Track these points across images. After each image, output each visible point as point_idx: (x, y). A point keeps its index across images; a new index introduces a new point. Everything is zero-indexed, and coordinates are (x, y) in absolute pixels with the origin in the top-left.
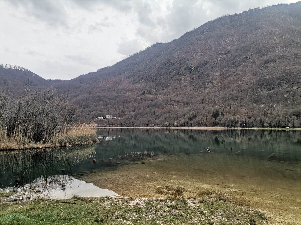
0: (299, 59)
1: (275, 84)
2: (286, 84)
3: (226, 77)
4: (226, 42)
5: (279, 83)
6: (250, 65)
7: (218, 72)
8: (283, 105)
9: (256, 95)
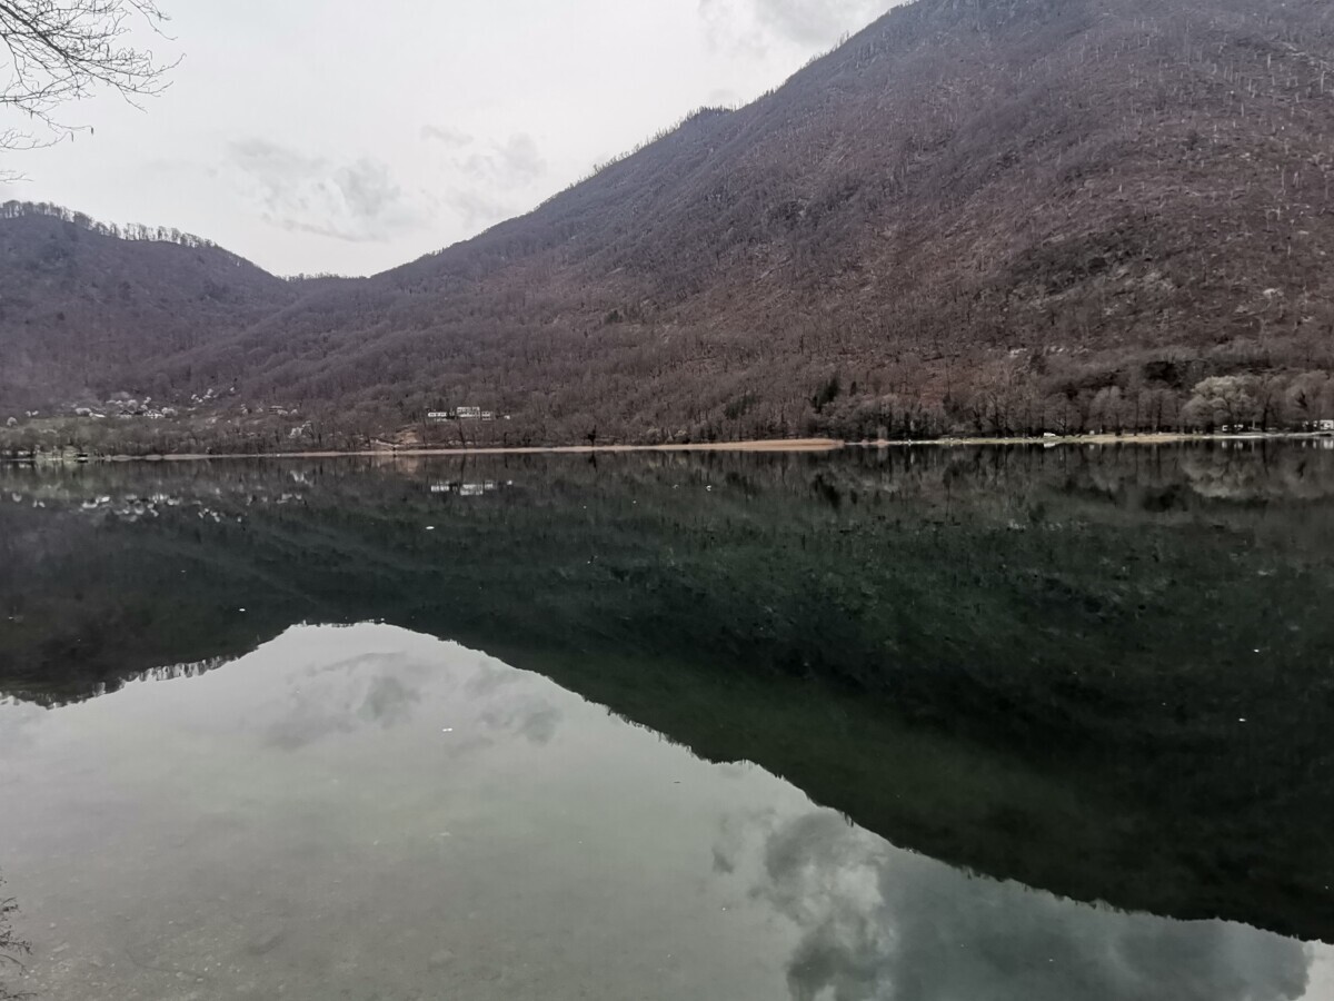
0: (1198, 157)
1: (1080, 264)
2: (1122, 264)
3: (918, 243)
4: (947, 93)
5: (1096, 259)
6: (1013, 189)
7: (892, 220)
8: (1089, 347)
9: (1006, 310)
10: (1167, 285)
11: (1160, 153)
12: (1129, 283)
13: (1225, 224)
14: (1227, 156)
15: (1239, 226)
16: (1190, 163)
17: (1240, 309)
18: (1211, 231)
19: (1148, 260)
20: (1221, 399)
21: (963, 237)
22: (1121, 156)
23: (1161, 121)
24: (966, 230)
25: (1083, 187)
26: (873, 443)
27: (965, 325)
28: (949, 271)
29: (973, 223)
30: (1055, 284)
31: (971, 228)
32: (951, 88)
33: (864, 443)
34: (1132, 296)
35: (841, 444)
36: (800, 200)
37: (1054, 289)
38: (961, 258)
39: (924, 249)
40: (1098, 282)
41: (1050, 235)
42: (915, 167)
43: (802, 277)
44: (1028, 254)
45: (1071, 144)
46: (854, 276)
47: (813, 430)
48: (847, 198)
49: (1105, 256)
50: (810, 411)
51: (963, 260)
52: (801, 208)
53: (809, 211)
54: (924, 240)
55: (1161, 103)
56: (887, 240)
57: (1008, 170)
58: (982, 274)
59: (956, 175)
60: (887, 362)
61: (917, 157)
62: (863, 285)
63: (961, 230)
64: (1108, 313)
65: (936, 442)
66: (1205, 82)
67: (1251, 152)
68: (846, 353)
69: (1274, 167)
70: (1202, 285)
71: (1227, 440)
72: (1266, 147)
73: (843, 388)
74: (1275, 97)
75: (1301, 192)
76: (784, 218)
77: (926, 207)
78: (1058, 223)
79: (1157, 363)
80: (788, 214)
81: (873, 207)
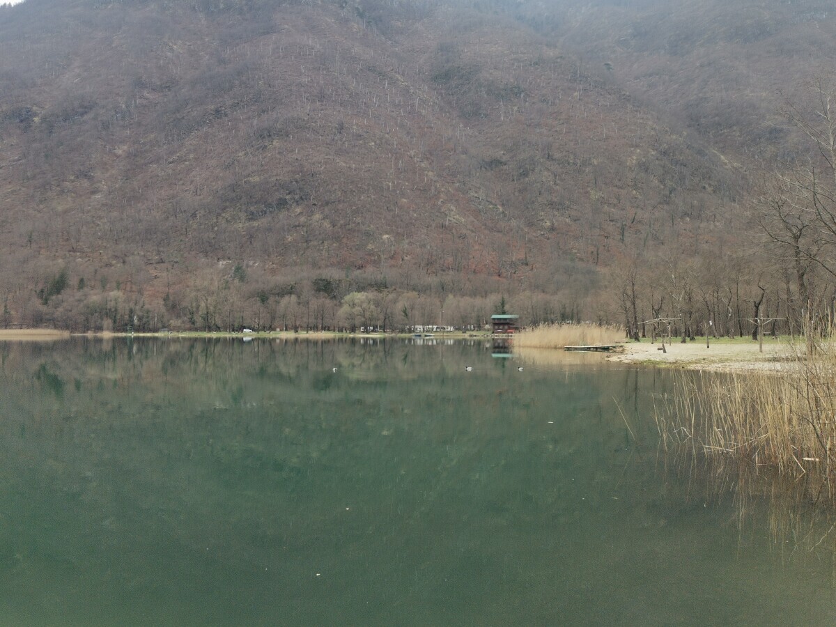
0: (344, 139)
1: (270, 201)
2: (298, 204)
3: (146, 165)
4: (172, 50)
5: (280, 199)
6: (223, 135)
7: (123, 142)
8: (277, 264)
9: (216, 229)
10: (327, 224)
11: (321, 132)
12: (302, 219)
13: (360, 188)
14: (361, 142)
15: (368, 190)
16: (339, 142)
17: (370, 247)
18: (352, 191)
19: (315, 205)
20: (360, 308)
21: (183, 166)
22: (297, 128)
23: (322, 110)
24: (185, 161)
25: (272, 144)
26: (99, 335)
27: (183, 238)
28: (172, 192)
29: (192, 156)
30: (252, 213)
31: (189, 160)
32: (175, 47)
33: (90, 335)
34: (305, 229)
35: (66, 334)
36: (34, 108)
37: (252, 217)
38: (181, 182)
39: (150, 170)
40: (282, 215)
41: (249, 175)
42: (145, 102)
43: (34, 177)
44: (233, 187)
45: (263, 112)
46: (86, 183)
47: (38, 321)
48: (82, 114)
49: (287, 197)
50: (36, 303)
51: (183, 184)
52: (36, 115)
53: (44, 119)
54: (151, 163)
55: (322, 97)
56: (118, 157)
57: (219, 120)
58: (198, 198)
59: (178, 115)
60: (114, 262)
61: (146, 94)
62: (94, 193)
63: (181, 160)
64: (289, 240)
65: (156, 335)
66: (348, 90)
67: (375, 142)
68: (74, 251)
69: (388, 154)
70: (347, 227)
71: (364, 338)
72: (384, 141)
73: (71, 283)
74: (389, 109)
75: (403, 174)
76: (18, 120)
77: (153, 136)
78: (255, 168)
79: (321, 280)
80: (23, 118)
81: (106, 126)
